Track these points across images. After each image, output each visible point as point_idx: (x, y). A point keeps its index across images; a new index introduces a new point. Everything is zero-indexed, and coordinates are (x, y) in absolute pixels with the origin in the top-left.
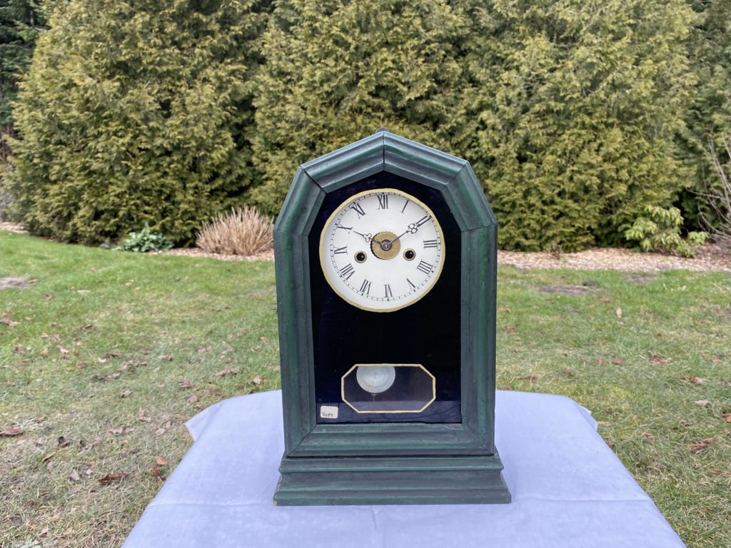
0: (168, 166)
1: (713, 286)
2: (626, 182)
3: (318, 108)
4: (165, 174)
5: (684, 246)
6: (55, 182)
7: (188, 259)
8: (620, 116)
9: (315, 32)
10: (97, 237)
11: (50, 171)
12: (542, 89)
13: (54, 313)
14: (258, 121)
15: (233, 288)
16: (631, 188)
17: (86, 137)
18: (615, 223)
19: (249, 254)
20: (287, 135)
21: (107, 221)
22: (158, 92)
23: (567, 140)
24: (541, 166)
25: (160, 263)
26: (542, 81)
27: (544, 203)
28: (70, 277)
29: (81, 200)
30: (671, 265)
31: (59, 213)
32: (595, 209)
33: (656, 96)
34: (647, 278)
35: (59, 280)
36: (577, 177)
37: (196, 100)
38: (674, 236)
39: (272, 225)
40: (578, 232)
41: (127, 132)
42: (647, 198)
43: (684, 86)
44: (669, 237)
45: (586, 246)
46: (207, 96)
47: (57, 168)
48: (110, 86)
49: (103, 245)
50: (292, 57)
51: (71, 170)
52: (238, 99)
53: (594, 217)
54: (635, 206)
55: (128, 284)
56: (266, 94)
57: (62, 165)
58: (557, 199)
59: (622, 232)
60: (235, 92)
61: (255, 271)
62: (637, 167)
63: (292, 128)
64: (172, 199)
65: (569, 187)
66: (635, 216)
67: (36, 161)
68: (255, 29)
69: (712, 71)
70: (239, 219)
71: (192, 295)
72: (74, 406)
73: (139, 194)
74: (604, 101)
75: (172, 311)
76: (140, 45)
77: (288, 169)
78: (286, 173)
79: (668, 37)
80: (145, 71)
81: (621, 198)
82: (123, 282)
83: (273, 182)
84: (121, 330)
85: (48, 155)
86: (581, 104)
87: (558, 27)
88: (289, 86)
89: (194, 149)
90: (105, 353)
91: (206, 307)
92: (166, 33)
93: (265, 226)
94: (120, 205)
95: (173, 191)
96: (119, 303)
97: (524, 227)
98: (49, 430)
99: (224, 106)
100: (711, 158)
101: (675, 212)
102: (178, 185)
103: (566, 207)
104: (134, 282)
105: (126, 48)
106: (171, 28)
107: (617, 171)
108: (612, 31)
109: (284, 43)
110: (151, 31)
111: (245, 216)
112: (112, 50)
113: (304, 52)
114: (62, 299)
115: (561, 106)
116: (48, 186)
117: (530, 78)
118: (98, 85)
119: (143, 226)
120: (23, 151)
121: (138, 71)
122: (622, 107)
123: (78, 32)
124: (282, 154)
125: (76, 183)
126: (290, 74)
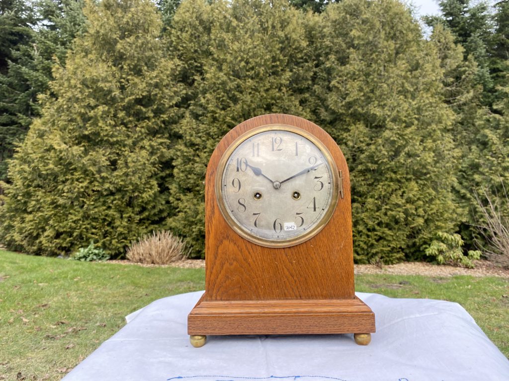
0: (112, 203)
1: (489, 286)
2: (423, 217)
4: (109, 208)
5: (466, 260)
6: (30, 213)
7: (120, 265)
8: (414, 174)
9: (215, 119)
10: (56, 251)
11: (29, 204)
12: (362, 156)
13: (21, 297)
14: (175, 174)
15: (151, 283)
16: (427, 221)
17: (57, 182)
18: (418, 244)
19: (163, 263)
20: (195, 183)
21: (65, 239)
22: (110, 154)
23: (381, 188)
24: (365, 206)
25: (99, 268)
26: (362, 151)
27: (369, 230)
28: (33, 275)
29: (48, 224)
30: (459, 273)
31: (30, 234)
32: (403, 234)
33: (436, 162)
34: (443, 281)
35: (26, 276)
36: (389, 213)
37: (135, 160)
38: (459, 253)
39: (181, 243)
41: (85, 179)
42: (438, 228)
43: (453, 157)
44: (455, 254)
45: (400, 260)
46: (143, 157)
47: (34, 203)
48: (77, 150)
49: (59, 257)
50: (200, 135)
51: (43, 205)
52: (164, 160)
53: (403, 240)
54: (430, 233)
55: (75, 280)
56: (182, 157)
57: (38, 201)
58: (377, 228)
59: (423, 251)
60: (162, 156)
61: (167, 273)
62: (429, 207)
63: (198, 178)
64: (112, 225)
65: (385, 219)
66: (431, 239)
67: (19, 198)
68: (177, 117)
69: (470, 149)
70: (158, 239)
71: (122, 287)
72: (30, 355)
73: (89, 221)
74: (404, 164)
75: (106, 297)
76: (100, 124)
77: (195, 205)
78: (192, 207)
79: (440, 127)
80: (102, 140)
81: (420, 228)
82: (72, 279)
83: (183, 214)
84: (69, 308)
85: (28, 195)
86: (388, 166)
87: (370, 119)
88: (197, 152)
89: (131, 191)
90: (56, 323)
91: (131, 295)
92: (118, 118)
93: (175, 244)
94: (75, 229)
95: (113, 219)
96: (68, 292)
97: (356, 246)
98: (10, 369)
99: (153, 164)
100: (477, 203)
101: (458, 237)
102: (117, 215)
103: (383, 233)
104: (81, 279)
105: (90, 126)
106: (121, 114)
107: (416, 210)
108: (405, 122)
109: (195, 126)
110: (108, 116)
111: (162, 236)
112: (80, 127)
113: (207, 132)
114: (27, 289)
115: (375, 167)
116: (26, 215)
117: (354, 149)
118: (70, 149)
119: (89, 243)
120: (11, 191)
121: (97, 140)
122: (416, 168)
123: (61, 117)
124: (190, 195)
125: (46, 213)
126: (198, 145)
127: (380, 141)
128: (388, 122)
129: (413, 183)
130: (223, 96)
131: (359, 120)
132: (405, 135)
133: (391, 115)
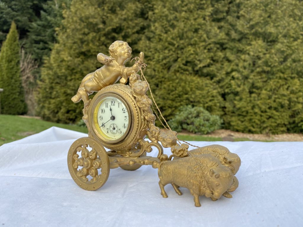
3: (160, 70)
8: (298, 73)
9: (160, 40)
11: (52, 94)
12: (260, 62)
17: (67, 80)
18: (297, 122)
21: (72, 114)
23: (272, 84)
24: (260, 96)
26: (259, 58)
27: (262, 112)
29: (62, 105)
32: (287, 115)
40: (278, 125)
45: (283, 132)
47: (55, 93)
51: (60, 94)
53: (286, 119)
57: (57, 92)
58: (268, 110)
59: (301, 126)
65: (274, 105)
67: (47, 90)
68: (137, 40)
74: (290, 67)
76: (90, 45)
81: (299, 111)
85: (52, 88)
86: (278, 68)
87: (267, 36)
92: (101, 41)
97: (253, 122)
103: (272, 114)
105: (85, 46)
106: (103, 39)
107: (297, 98)
108: (293, 37)
109: (148, 45)
110: (95, 40)
112: (80, 47)
113: (155, 48)
115: (269, 69)
116: (51, 100)
117: (254, 57)
118: (73, 60)
120: (43, 86)
121: (89, 55)
122: (299, 69)
125: (61, 98)
126: (150, 57)
127: (273, 51)
128: (281, 37)
129: (296, 80)
130: (166, 24)
131: (259, 37)
132: (293, 46)
133: (282, 32)
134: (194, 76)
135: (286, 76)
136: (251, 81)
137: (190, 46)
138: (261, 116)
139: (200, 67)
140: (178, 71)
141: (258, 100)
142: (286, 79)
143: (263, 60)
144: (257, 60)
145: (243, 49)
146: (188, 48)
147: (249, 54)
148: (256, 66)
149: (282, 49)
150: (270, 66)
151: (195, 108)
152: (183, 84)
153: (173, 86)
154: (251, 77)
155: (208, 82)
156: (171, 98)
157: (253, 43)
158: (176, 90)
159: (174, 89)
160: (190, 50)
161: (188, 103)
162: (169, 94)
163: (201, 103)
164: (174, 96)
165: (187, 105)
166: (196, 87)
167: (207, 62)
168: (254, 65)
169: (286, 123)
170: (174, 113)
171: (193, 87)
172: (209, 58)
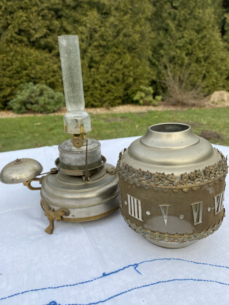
2: (133, 77)
8: (128, 49)
12: (97, 35)
16: (135, 80)
18: (129, 94)
23: (108, 58)
24: (99, 70)
26: (96, 31)
27: (102, 86)
30: (150, 109)
32: (122, 88)
33: (141, 41)
34: (143, 114)
40: (116, 98)
42: (141, 83)
43: (151, 38)
44: (149, 99)
45: (119, 104)
53: (122, 92)
54: (136, 87)
58: (106, 84)
59: (132, 98)
65: (111, 79)
66: (137, 91)
74: (121, 42)
79: (143, 16)
81: (131, 84)
86: (113, 43)
87: (101, 7)
97: (94, 97)
101: (151, 89)
103: (110, 88)
107: (129, 72)
108: (123, 11)
115: (105, 43)
117: (91, 30)
122: (129, 45)
127: (107, 24)
128: (113, 10)
129: (127, 55)
131: (94, 7)
132: (123, 21)
133: (114, 5)
134: (31, 48)
135: (119, 51)
136: (89, 55)
137: (21, 10)
138: (101, 90)
139: (37, 38)
140: (12, 42)
141: (98, 74)
142: (119, 54)
143: (99, 33)
144: (94, 33)
145: (80, 19)
146: (19, 12)
147: (85, 25)
148: (94, 39)
149: (115, 23)
150: (105, 40)
151: (37, 85)
152: (19, 57)
153: (8, 60)
154: (90, 50)
155: (47, 55)
156: (8, 75)
157: (89, 13)
158: (12, 64)
159: (9, 63)
160: (21, 16)
161: (28, 80)
162: (5, 70)
163: (43, 80)
164: (12, 72)
165: (28, 82)
166: (36, 61)
167: (43, 31)
168: (91, 38)
169: (122, 96)
170: (14, 92)
171: (32, 61)
172: (45, 27)
